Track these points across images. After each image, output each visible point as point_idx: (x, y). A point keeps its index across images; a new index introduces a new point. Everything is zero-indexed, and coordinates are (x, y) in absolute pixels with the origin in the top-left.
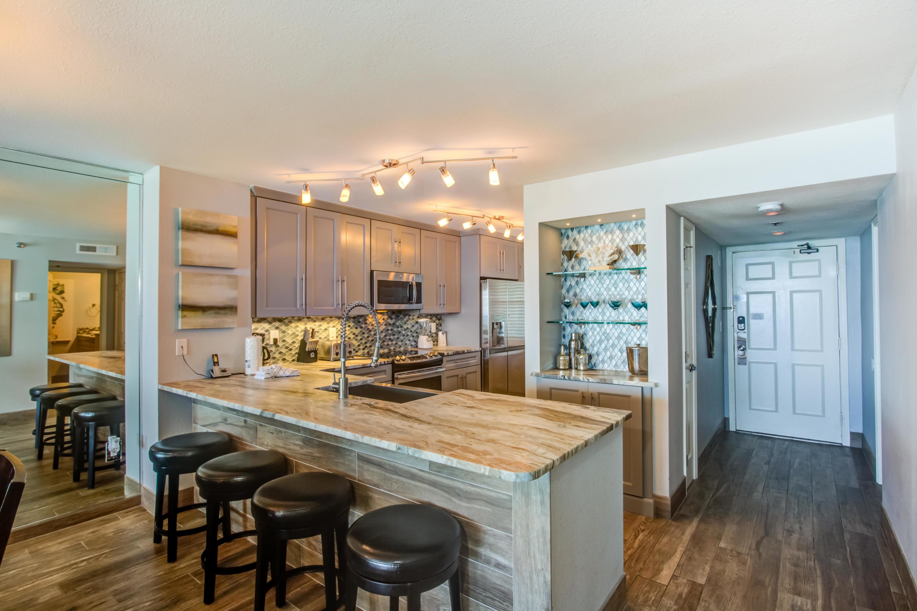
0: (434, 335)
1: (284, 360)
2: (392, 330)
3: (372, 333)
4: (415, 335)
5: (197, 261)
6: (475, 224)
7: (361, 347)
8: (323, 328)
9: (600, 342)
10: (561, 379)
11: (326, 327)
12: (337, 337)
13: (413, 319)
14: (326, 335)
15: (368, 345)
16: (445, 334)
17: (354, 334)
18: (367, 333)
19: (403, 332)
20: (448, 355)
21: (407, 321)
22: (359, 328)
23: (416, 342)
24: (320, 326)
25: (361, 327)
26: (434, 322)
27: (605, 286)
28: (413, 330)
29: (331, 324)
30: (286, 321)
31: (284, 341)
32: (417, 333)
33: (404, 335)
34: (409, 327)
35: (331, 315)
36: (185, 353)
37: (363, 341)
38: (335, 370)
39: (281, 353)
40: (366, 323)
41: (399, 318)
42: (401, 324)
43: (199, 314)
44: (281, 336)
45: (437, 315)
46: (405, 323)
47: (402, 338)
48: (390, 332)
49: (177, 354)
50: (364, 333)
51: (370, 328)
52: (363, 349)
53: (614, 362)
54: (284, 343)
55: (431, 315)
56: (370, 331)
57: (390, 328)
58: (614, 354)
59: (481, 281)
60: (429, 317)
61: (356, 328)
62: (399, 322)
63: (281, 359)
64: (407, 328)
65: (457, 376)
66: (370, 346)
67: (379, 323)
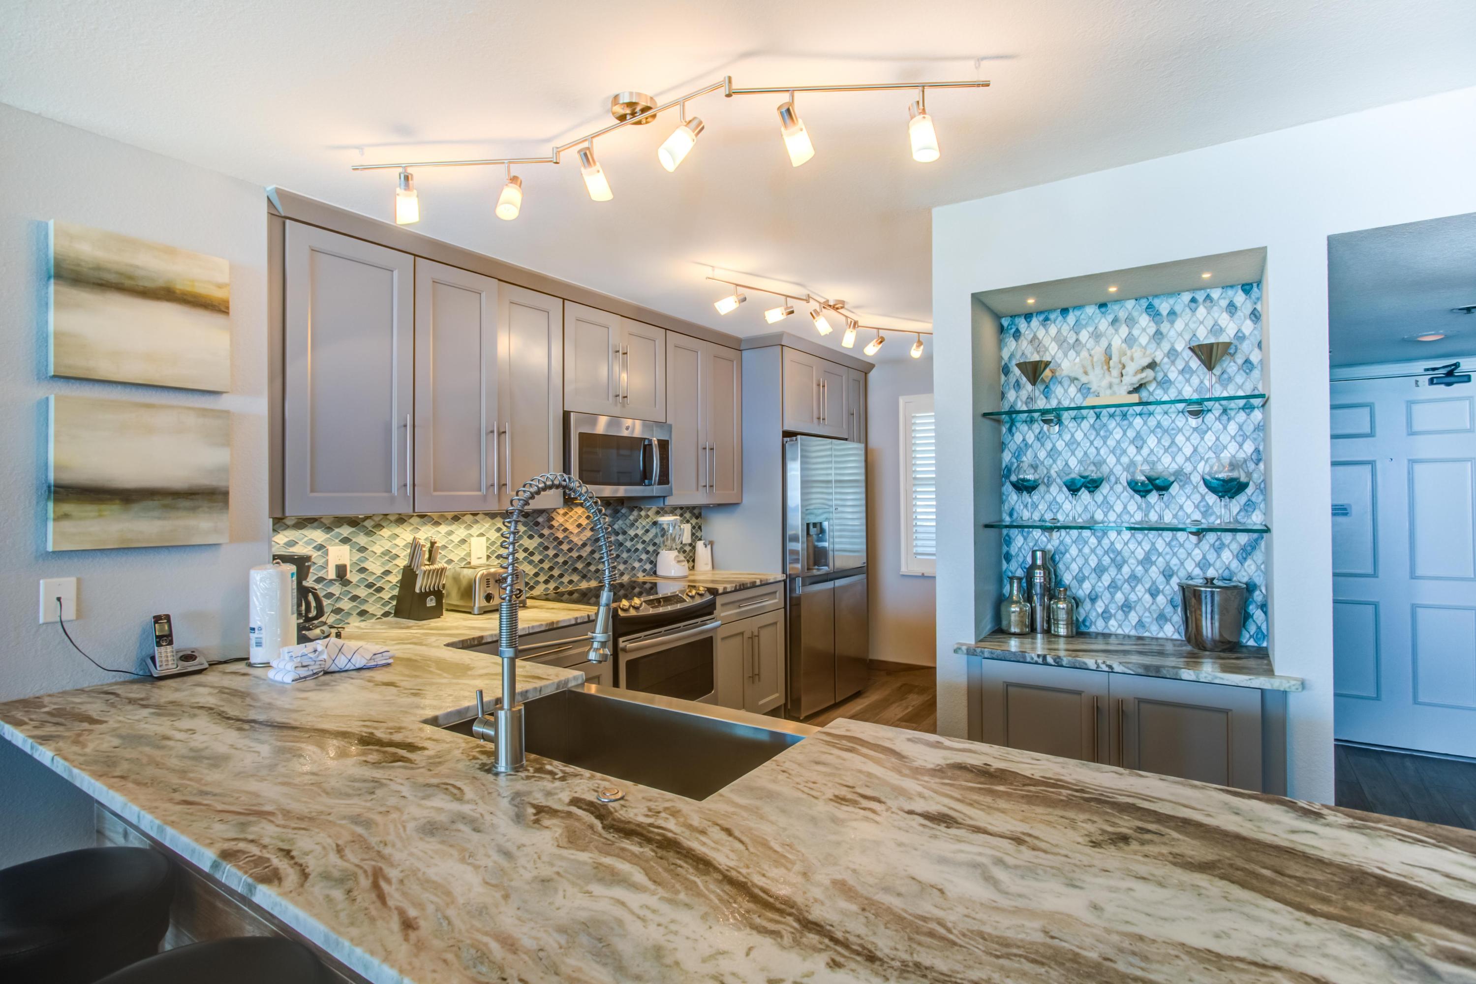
0: (688, 548)
1: (363, 613)
3: (565, 547)
4: (651, 548)
6: (792, 312)
7: (542, 578)
8: (456, 538)
9: (1100, 570)
10: (1036, 663)
11: (463, 536)
12: (488, 557)
13: (647, 516)
14: (463, 554)
15: (556, 572)
16: (709, 547)
17: (526, 550)
18: (554, 548)
19: (628, 544)
20: (725, 593)
21: (636, 521)
22: (536, 536)
23: (654, 563)
24: (450, 533)
25: (542, 536)
26: (688, 522)
27: (1111, 443)
28: (647, 538)
29: (475, 530)
30: (368, 524)
31: (363, 570)
32: (655, 544)
33: (629, 551)
34: (640, 532)
35: (474, 509)
36: (69, 613)
37: (546, 565)
39: (354, 598)
40: (551, 527)
41: (619, 515)
42: (624, 527)
44: (354, 560)
45: (694, 508)
46: (632, 525)
47: (625, 555)
49: (41, 621)
50: (546, 548)
51: (561, 535)
52: (546, 582)
53: (1133, 617)
54: (363, 576)
55: (681, 508)
56: (561, 543)
57: (601, 536)
58: (1133, 597)
59: (785, 439)
60: (679, 511)
61: (531, 537)
62: (620, 522)
63: (355, 613)
64: (636, 535)
66: (561, 576)
67: (579, 525)
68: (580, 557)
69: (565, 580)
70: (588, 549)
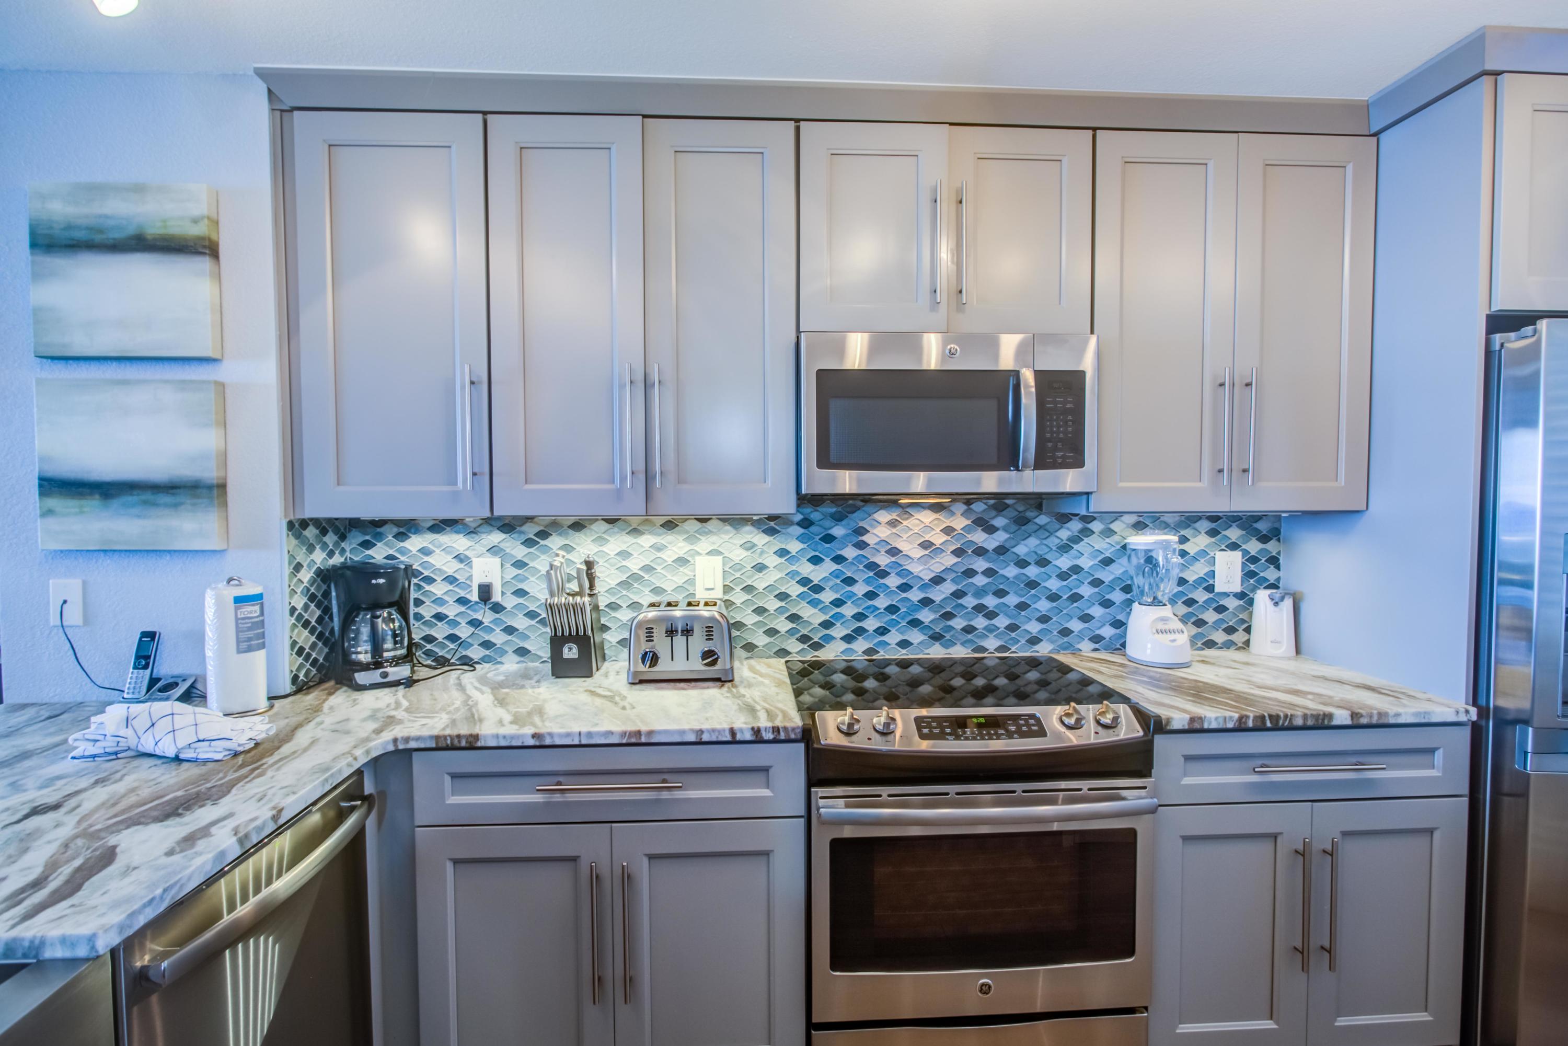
0: (1232, 603)
1: (522, 652)
2: (989, 573)
3: (893, 581)
4: (1117, 596)
5: (81, 344)
7: (839, 631)
8: (669, 556)
11: (681, 553)
12: (727, 589)
13: (1109, 532)
14: (680, 580)
15: (871, 624)
16: (1288, 603)
17: (804, 582)
18: (867, 581)
19: (1054, 584)
21: (1076, 539)
22: (827, 560)
24: (658, 548)
25: (839, 559)
26: (1234, 546)
28: (1106, 575)
29: (705, 544)
30: (530, 530)
31: (520, 593)
32: (1127, 589)
33: (1054, 597)
34: (1086, 563)
35: (703, 512)
36: (74, 616)
37: (849, 610)
38: (479, 744)
39: (510, 630)
40: (862, 545)
41: (1030, 527)
42: (1042, 551)
43: (92, 504)
44: (508, 577)
45: (1257, 518)
46: (1065, 548)
47: (1044, 606)
48: (980, 580)
49: (52, 624)
50: (849, 581)
51: (883, 560)
52: (848, 639)
54: (521, 600)
55: (1214, 518)
56: (883, 574)
57: (981, 565)
60: (1205, 525)
61: (815, 560)
62: (1033, 542)
63: (510, 650)
64: (1076, 569)
65: (1275, 837)
66: (882, 631)
67: (926, 545)
68: (926, 602)
69: (893, 638)
70: (948, 588)
